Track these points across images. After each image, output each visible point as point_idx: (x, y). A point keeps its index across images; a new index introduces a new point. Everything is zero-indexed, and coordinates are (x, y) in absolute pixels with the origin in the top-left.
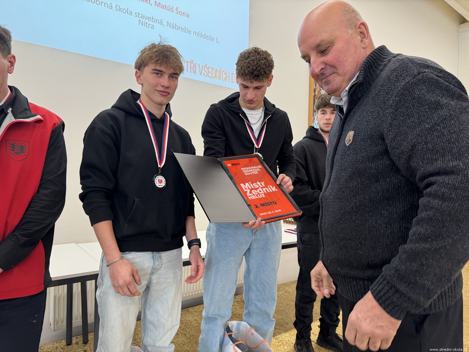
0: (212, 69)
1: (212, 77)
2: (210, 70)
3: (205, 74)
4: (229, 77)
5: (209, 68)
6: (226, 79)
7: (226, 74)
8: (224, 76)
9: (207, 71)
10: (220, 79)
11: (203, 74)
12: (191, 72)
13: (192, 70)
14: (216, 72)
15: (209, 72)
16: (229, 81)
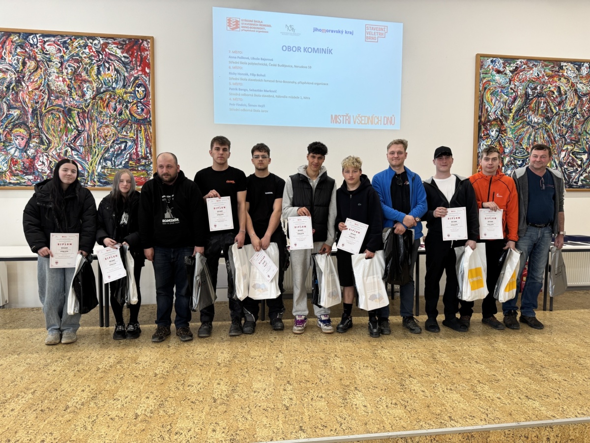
0: (365, 117)
1: (365, 124)
2: (363, 118)
3: (359, 122)
4: (381, 121)
5: (362, 116)
6: (378, 123)
7: (378, 118)
8: (376, 120)
9: (360, 119)
10: (372, 123)
11: (356, 123)
12: (346, 123)
13: (347, 121)
14: (369, 118)
15: (362, 120)
16: (381, 124)
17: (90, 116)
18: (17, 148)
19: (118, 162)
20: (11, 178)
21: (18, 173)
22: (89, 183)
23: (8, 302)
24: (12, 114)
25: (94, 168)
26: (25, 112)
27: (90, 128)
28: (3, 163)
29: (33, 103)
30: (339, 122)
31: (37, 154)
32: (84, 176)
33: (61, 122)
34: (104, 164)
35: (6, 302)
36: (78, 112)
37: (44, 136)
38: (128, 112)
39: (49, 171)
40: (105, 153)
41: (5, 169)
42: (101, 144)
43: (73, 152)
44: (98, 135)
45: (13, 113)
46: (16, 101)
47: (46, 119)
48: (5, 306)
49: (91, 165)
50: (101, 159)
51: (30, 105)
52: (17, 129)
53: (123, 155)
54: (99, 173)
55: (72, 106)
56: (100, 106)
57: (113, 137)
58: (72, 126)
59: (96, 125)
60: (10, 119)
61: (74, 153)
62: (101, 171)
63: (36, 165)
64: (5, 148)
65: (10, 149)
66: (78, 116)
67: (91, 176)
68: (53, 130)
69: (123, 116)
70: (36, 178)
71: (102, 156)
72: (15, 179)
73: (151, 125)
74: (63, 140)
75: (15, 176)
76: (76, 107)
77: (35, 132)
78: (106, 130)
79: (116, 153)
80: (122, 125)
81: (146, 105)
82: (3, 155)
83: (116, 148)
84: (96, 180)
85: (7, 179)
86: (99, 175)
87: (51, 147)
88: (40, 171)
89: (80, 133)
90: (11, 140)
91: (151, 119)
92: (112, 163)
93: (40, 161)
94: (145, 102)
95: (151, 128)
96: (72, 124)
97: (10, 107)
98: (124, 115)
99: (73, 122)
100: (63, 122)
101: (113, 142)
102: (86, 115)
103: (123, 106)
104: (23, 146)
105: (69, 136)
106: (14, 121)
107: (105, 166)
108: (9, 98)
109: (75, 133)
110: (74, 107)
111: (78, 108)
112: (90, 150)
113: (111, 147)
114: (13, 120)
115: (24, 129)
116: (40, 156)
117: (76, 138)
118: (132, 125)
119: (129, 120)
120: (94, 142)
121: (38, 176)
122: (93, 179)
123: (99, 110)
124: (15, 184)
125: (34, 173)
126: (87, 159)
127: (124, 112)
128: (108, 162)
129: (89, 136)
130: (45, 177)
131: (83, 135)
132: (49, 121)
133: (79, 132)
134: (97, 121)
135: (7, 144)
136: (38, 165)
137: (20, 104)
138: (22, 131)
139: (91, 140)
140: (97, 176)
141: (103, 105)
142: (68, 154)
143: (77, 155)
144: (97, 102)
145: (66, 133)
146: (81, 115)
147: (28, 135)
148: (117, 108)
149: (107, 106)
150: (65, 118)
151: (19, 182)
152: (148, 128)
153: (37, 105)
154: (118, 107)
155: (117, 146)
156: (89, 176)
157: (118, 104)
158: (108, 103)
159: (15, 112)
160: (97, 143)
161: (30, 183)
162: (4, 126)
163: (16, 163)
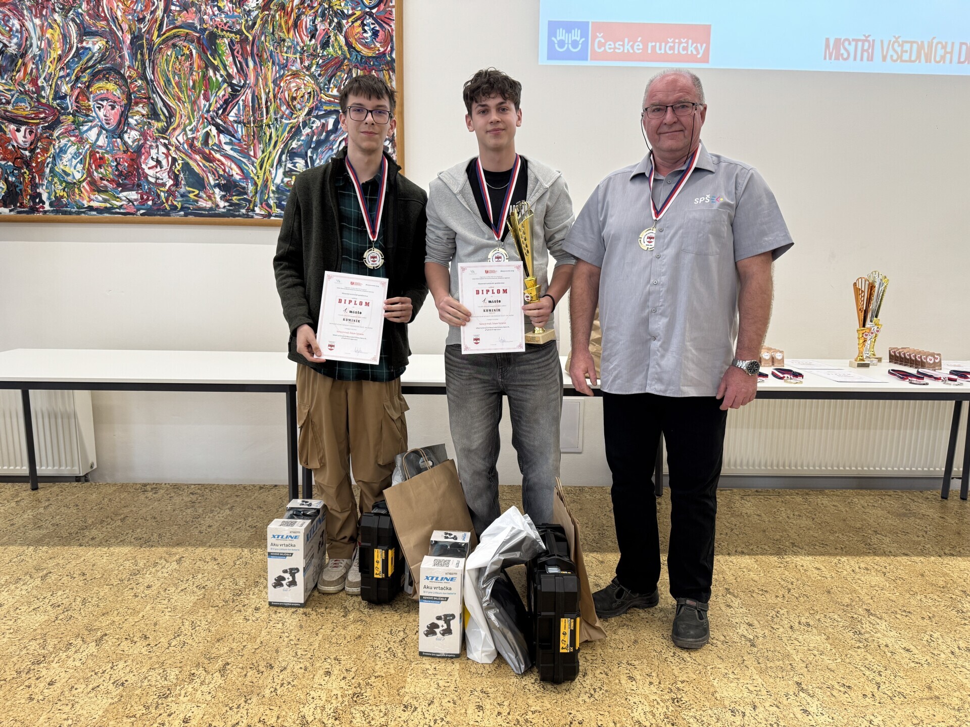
0: (912, 43)
1: (910, 61)
2: (907, 47)
3: (895, 57)
4: (951, 53)
5: (904, 42)
6: (943, 58)
7: (944, 47)
8: (940, 52)
9: (899, 50)
10: (928, 60)
11: (889, 57)
12: (862, 59)
13: (865, 54)
14: (920, 47)
15: (903, 51)
16: (951, 62)
17: (258, 50)
18: (102, 127)
19: (320, 160)
20: (92, 197)
21: (106, 186)
22: (257, 210)
23: (95, 467)
24: (89, 49)
25: (267, 173)
26: (115, 44)
27: (257, 80)
28: (74, 162)
29: (133, 20)
30: (845, 56)
31: (145, 143)
32: (246, 193)
33: (195, 66)
34: (289, 165)
35: (92, 467)
36: (231, 40)
37: (158, 100)
38: (341, 39)
39: (171, 182)
40: (292, 138)
41: (78, 176)
42: (282, 118)
43: (222, 136)
44: (275, 96)
45: (90, 45)
46: (96, 16)
47: (161, 60)
48: (89, 477)
49: (261, 169)
50: (282, 153)
51: (125, 27)
52: (101, 84)
53: (332, 145)
54: (278, 187)
55: (217, 27)
56: (280, 25)
57: (308, 100)
58: (218, 76)
59: (271, 72)
60: (85, 59)
61: (224, 138)
62: (282, 182)
63: (143, 166)
64: (76, 129)
65: (87, 131)
66: (232, 50)
67: (262, 192)
68: (178, 84)
69: (331, 50)
70: (145, 197)
71: (286, 146)
72: (100, 199)
73: (394, 71)
74: (199, 109)
75: (99, 191)
76: (226, 28)
77: (139, 91)
78: (293, 85)
79: (314, 139)
80: (330, 71)
81: (382, 20)
82: (73, 144)
83: (315, 126)
84: (271, 202)
85: (83, 199)
86: (279, 189)
87: (175, 126)
88: (153, 180)
89: (235, 92)
90: (89, 110)
91: (394, 56)
92: (306, 162)
93: (152, 158)
94: (382, 14)
95: (393, 78)
96: (219, 71)
97: (85, 32)
98: (333, 46)
99: (221, 66)
100: (199, 67)
101: (309, 113)
102: (249, 48)
103: (330, 26)
104: (114, 123)
105: (213, 99)
106: (93, 66)
107: (291, 170)
108: (80, 11)
109: (224, 91)
110: (222, 30)
111: (231, 32)
112: (258, 134)
113: (305, 124)
114: (91, 63)
115: (115, 83)
116: (151, 146)
117: (227, 104)
118: (350, 70)
119: (345, 58)
120: (267, 113)
121: (148, 193)
122: (266, 200)
123: (277, 36)
124: (99, 211)
125: (139, 186)
126: (252, 153)
127: (332, 39)
128: (298, 160)
129: (256, 98)
130: (162, 194)
131: (243, 98)
132: (168, 65)
133: (234, 90)
134: (273, 63)
135: (81, 119)
136: (147, 166)
137: (104, 23)
138: (111, 87)
139: (260, 108)
140: (273, 192)
141: (286, 22)
142: (210, 142)
143: (230, 143)
144: (274, 17)
145: (206, 91)
146: (237, 47)
147: (124, 96)
148: (316, 30)
149: (295, 25)
150: (203, 54)
151: (108, 205)
152: (387, 77)
153: (142, 26)
154: (321, 27)
155: (318, 123)
156: (256, 193)
157: (319, 19)
158: (298, 17)
159: (94, 44)
160: (273, 116)
161: (133, 210)
162: (73, 77)
163: (100, 163)
